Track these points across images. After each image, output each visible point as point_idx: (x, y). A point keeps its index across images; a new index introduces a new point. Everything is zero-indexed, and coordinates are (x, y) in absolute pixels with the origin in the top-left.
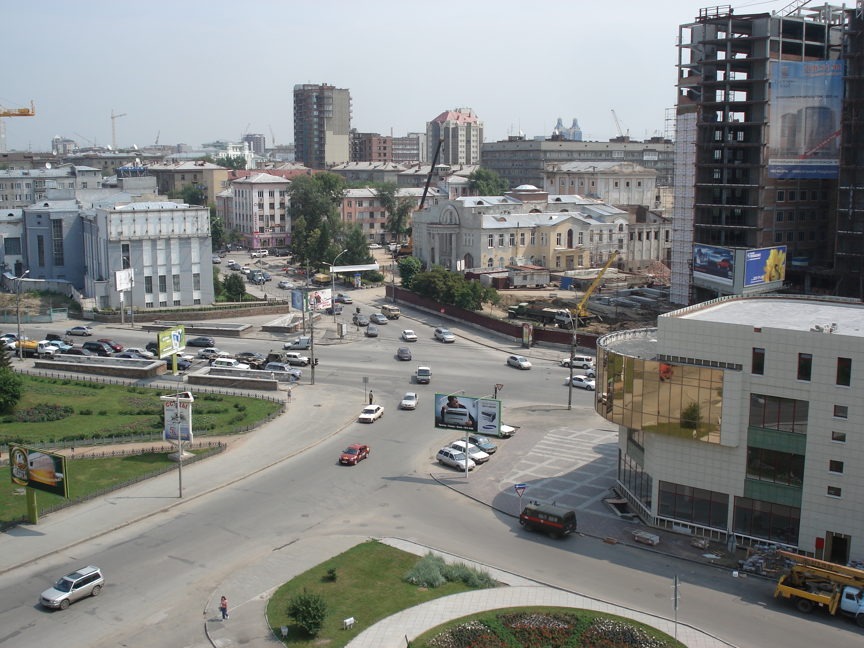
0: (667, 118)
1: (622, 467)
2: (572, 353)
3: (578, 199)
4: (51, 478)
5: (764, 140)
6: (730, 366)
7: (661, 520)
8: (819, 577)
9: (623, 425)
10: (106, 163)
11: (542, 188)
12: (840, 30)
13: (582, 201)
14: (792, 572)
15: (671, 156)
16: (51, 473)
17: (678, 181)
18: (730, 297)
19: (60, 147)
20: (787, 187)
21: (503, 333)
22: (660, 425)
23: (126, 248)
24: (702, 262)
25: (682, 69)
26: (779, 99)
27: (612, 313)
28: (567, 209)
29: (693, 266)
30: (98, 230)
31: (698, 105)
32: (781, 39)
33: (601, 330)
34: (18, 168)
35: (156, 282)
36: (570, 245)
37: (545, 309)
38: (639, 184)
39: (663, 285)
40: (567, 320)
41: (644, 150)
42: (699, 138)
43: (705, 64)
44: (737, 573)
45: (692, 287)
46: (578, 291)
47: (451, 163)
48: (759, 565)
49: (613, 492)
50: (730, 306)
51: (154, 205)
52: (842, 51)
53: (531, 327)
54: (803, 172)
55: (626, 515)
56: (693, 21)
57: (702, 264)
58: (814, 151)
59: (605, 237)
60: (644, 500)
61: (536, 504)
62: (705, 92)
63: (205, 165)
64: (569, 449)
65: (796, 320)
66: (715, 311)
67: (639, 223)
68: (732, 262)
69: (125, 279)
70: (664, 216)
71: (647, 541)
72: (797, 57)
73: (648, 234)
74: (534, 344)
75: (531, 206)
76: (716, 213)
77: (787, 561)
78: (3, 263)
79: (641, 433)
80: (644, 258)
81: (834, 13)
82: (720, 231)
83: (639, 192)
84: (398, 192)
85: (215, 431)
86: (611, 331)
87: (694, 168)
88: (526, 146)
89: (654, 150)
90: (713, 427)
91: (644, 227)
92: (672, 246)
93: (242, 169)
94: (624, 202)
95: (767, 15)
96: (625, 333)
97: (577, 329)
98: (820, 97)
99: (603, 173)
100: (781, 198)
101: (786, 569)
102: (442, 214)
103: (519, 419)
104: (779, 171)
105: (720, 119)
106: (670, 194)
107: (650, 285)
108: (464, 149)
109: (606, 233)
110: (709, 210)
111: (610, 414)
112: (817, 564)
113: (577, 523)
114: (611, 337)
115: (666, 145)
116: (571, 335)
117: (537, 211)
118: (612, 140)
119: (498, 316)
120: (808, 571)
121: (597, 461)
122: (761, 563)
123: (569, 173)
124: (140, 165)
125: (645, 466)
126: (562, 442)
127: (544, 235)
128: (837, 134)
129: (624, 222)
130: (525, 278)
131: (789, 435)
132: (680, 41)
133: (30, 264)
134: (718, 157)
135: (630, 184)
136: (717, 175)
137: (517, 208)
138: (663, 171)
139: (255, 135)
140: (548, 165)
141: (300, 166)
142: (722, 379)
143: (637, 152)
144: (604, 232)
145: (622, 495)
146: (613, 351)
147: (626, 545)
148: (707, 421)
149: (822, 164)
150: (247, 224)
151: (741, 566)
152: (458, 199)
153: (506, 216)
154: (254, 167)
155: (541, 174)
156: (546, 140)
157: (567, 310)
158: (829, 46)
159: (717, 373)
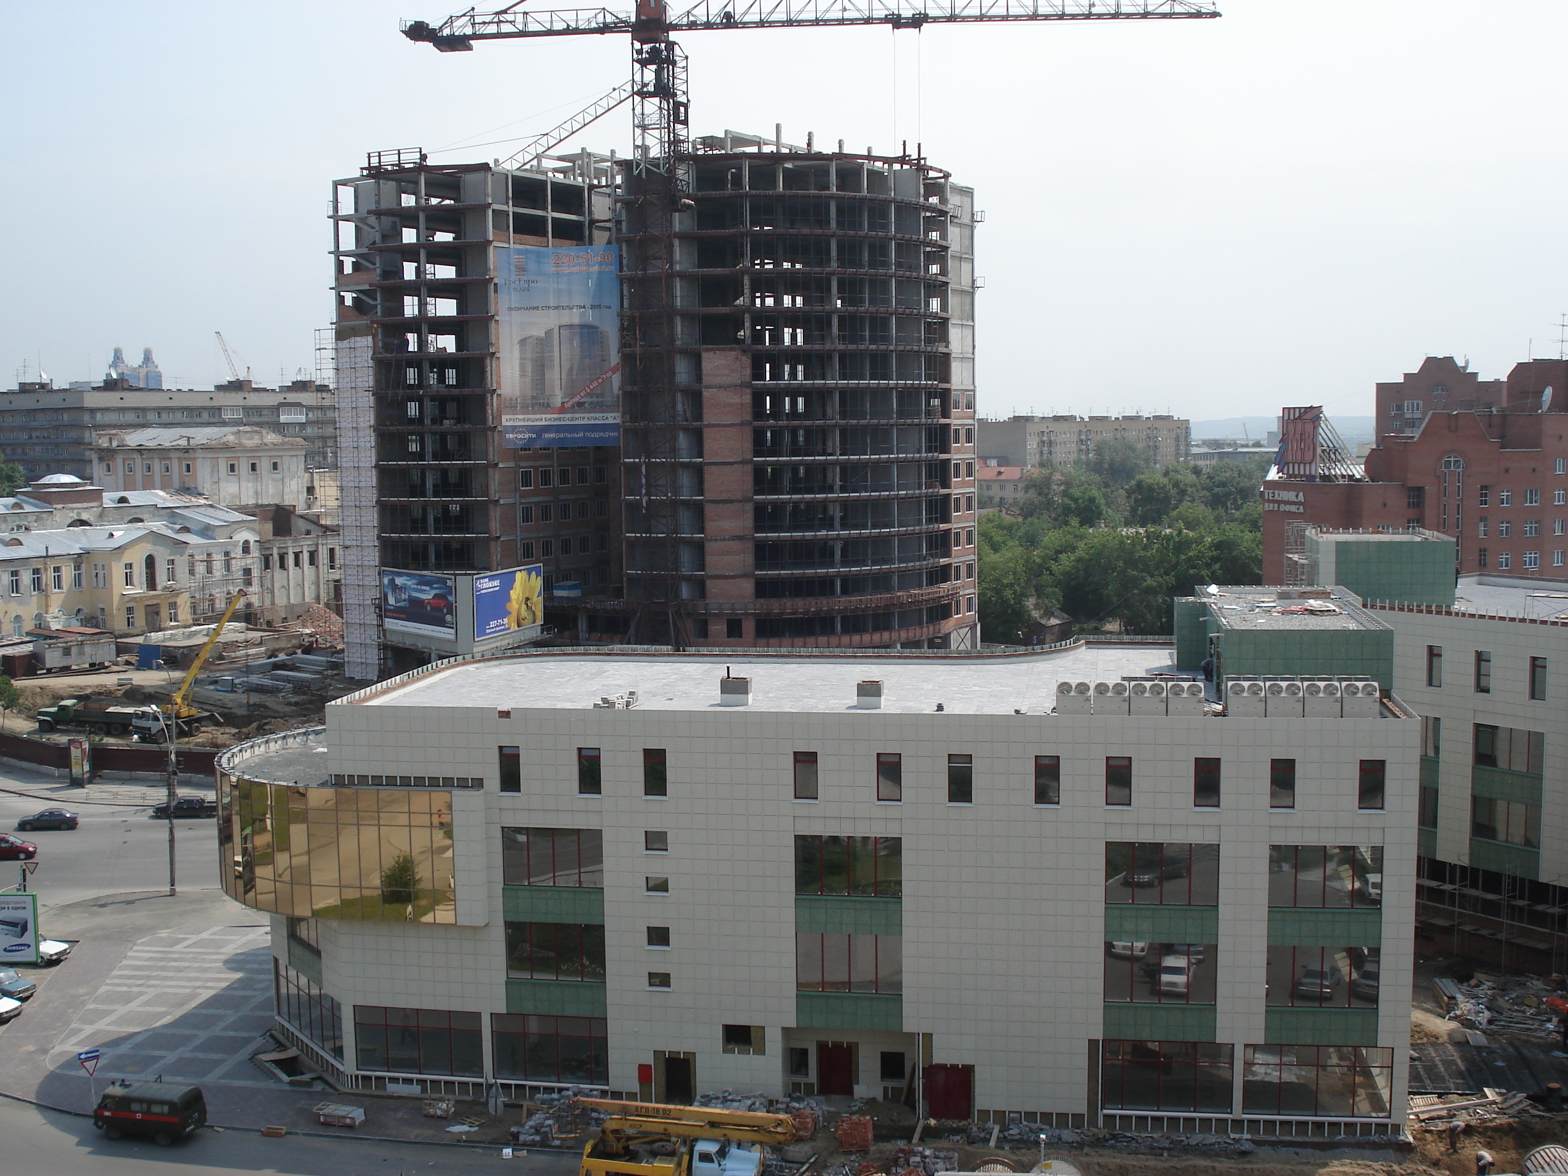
0: (318, 347)
1: (283, 991)
2: (170, 786)
3: (161, 497)
5: (491, 383)
6: (462, 783)
7: (364, 1077)
8: (651, 1133)
9: (276, 912)
11: (91, 478)
12: (609, 195)
13: (169, 501)
14: (604, 1132)
15: (330, 414)
17: (346, 459)
18: (452, 659)
20: (537, 464)
21: (31, 761)
22: (346, 903)
24: (397, 601)
25: (341, 258)
26: (513, 312)
27: (240, 706)
28: (140, 516)
29: (382, 610)
31: (373, 322)
32: (511, 209)
33: (221, 739)
36: (152, 584)
37: (111, 709)
38: (275, 466)
39: (331, 647)
40: (154, 727)
41: (281, 405)
42: (377, 381)
43: (381, 250)
44: (510, 1150)
45: (384, 647)
46: (173, 670)
48: (547, 1129)
49: (271, 1040)
50: (453, 675)
52: (614, 229)
53: (86, 746)
54: (562, 435)
55: (298, 1078)
56: (357, 174)
57: (398, 605)
58: (576, 400)
59: (218, 566)
60: (329, 1045)
61: (123, 1084)
62: (383, 300)
64: (179, 970)
65: (568, 691)
66: (428, 687)
67: (278, 538)
68: (451, 598)
70: (323, 522)
71: (342, 1120)
72: (539, 239)
73: (297, 555)
74: (94, 776)
75: (71, 515)
76: (417, 513)
77: (594, 1115)
79: (312, 922)
80: (292, 601)
81: (596, 165)
82: (425, 544)
83: (274, 480)
86: (241, 740)
87: (372, 434)
88: (55, 402)
89: (299, 405)
90: (441, 896)
91: (290, 544)
92: (343, 577)
94: (249, 499)
95: (485, 167)
96: (267, 742)
97: (176, 741)
98: (581, 307)
99: (206, 448)
100: (526, 480)
101: (594, 1129)
103: (77, 924)
104: (520, 436)
105: (413, 347)
106: (332, 483)
107: (308, 650)
109: (218, 559)
110: (405, 508)
111: (252, 894)
112: (644, 1110)
113: (208, 1108)
114: (241, 751)
115: (319, 394)
116: (166, 754)
117: (83, 523)
118: (219, 388)
119: (18, 730)
120: (631, 1126)
121: (236, 985)
122: (550, 1125)
123: (140, 450)
125: (325, 983)
126: (162, 959)
127: (100, 567)
128: (614, 370)
129: (252, 537)
130: (67, 652)
131: (575, 892)
132: (336, 209)
134: (413, 413)
135: (258, 467)
136: (414, 446)
137: (42, 519)
138: (316, 441)
140: (100, 436)
142: (450, 807)
143: (268, 408)
144: (215, 557)
145: (287, 1044)
146: (246, 777)
147: (304, 1134)
148: (430, 887)
149: (592, 422)
151: (516, 1136)
153: (21, 536)
155: (87, 453)
156: (94, 389)
157: (154, 707)
158: (592, 222)
159: (439, 797)
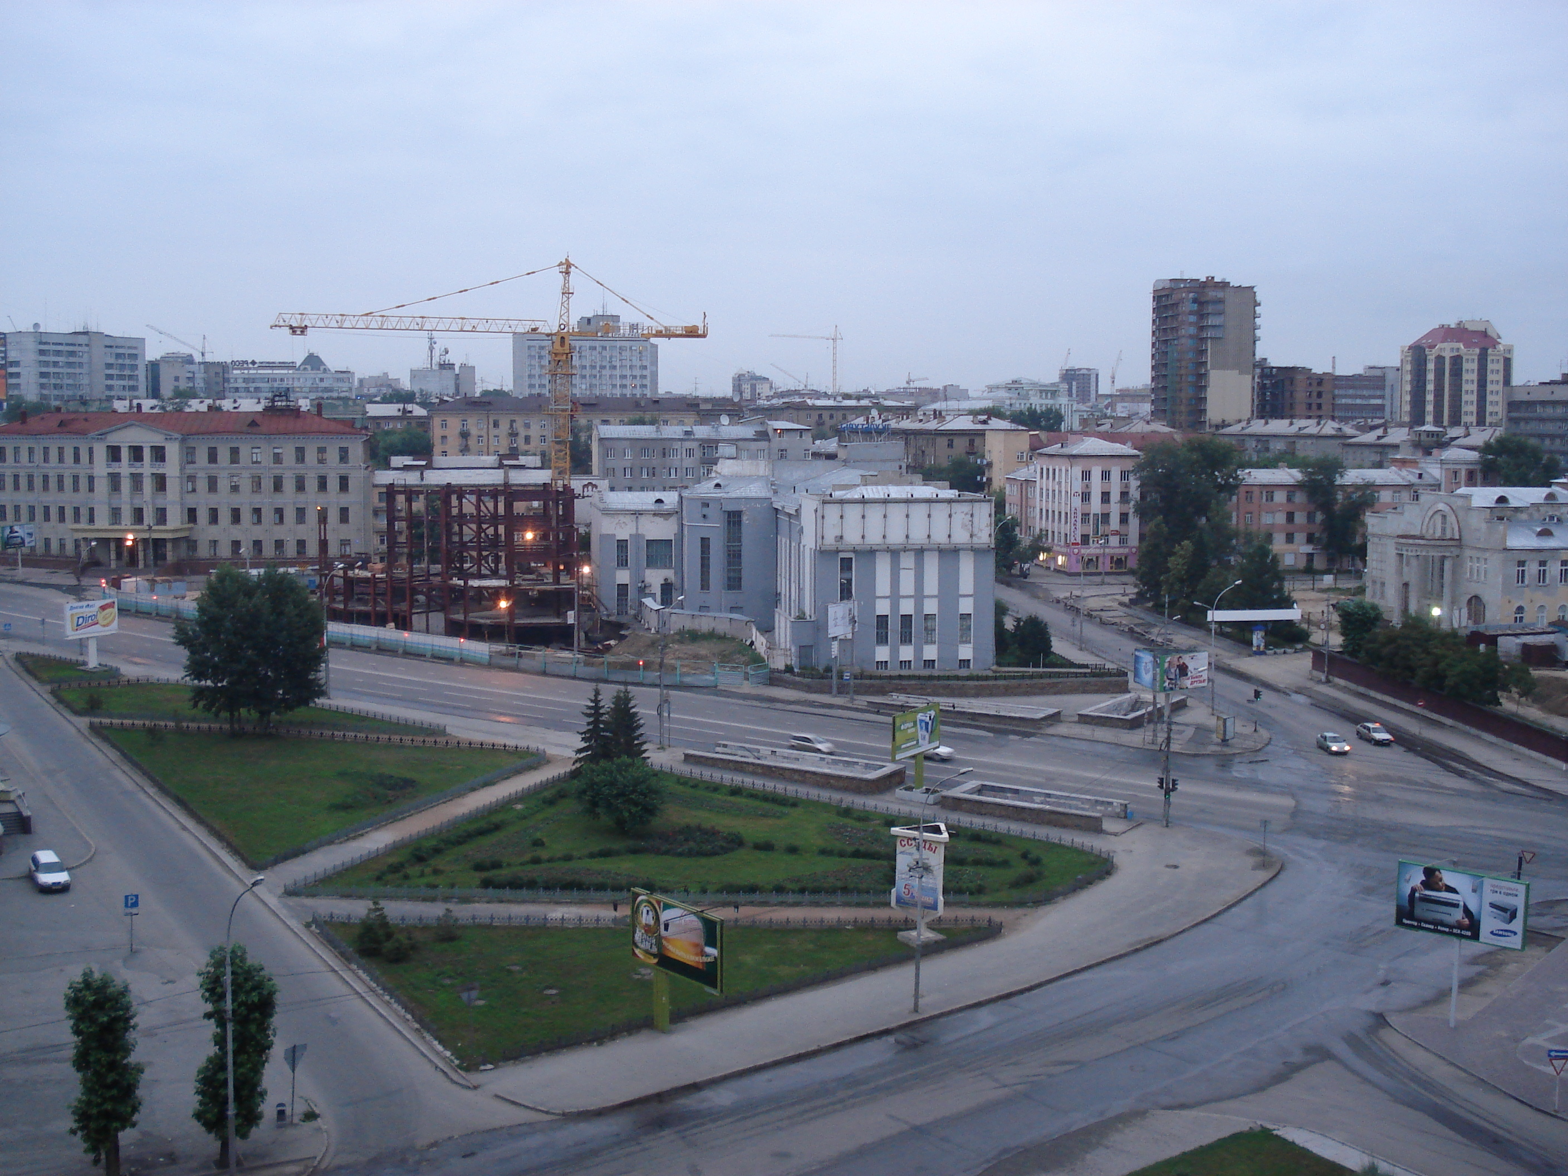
4: (697, 955)
10: (820, 416)
16: (696, 945)
19: (747, 388)
21: (1539, 751)
23: (846, 564)
30: (801, 531)
34: (675, 422)
35: (894, 626)
47: (1446, 423)
51: (896, 492)
63: (989, 422)
69: (843, 618)
78: (643, 582)
84: (1342, 476)
85: (984, 899)
93: (1054, 431)
102: (1427, 519)
108: (1474, 398)
119: (1530, 719)
124: (878, 422)
133: (686, 587)
139: (1080, 369)
141: (1161, 427)
150: (1059, 528)
152: (1459, 491)
153: (1553, 527)
154: (1076, 426)
